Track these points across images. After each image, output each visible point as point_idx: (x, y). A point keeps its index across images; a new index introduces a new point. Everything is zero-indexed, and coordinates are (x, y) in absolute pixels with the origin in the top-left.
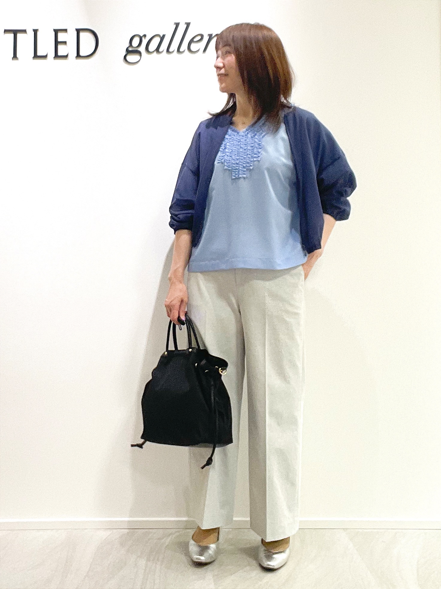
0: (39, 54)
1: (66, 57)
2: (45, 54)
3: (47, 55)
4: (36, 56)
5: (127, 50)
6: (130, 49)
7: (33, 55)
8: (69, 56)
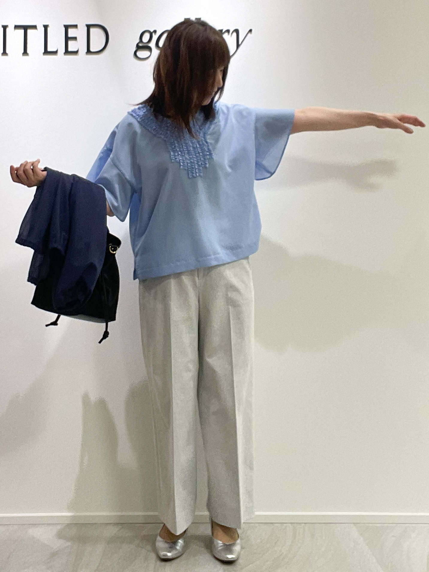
0: (49, 50)
2: (55, 50)
3: (57, 50)
4: (46, 52)
5: (137, 45)
6: (140, 45)
7: (43, 51)
8: (80, 52)
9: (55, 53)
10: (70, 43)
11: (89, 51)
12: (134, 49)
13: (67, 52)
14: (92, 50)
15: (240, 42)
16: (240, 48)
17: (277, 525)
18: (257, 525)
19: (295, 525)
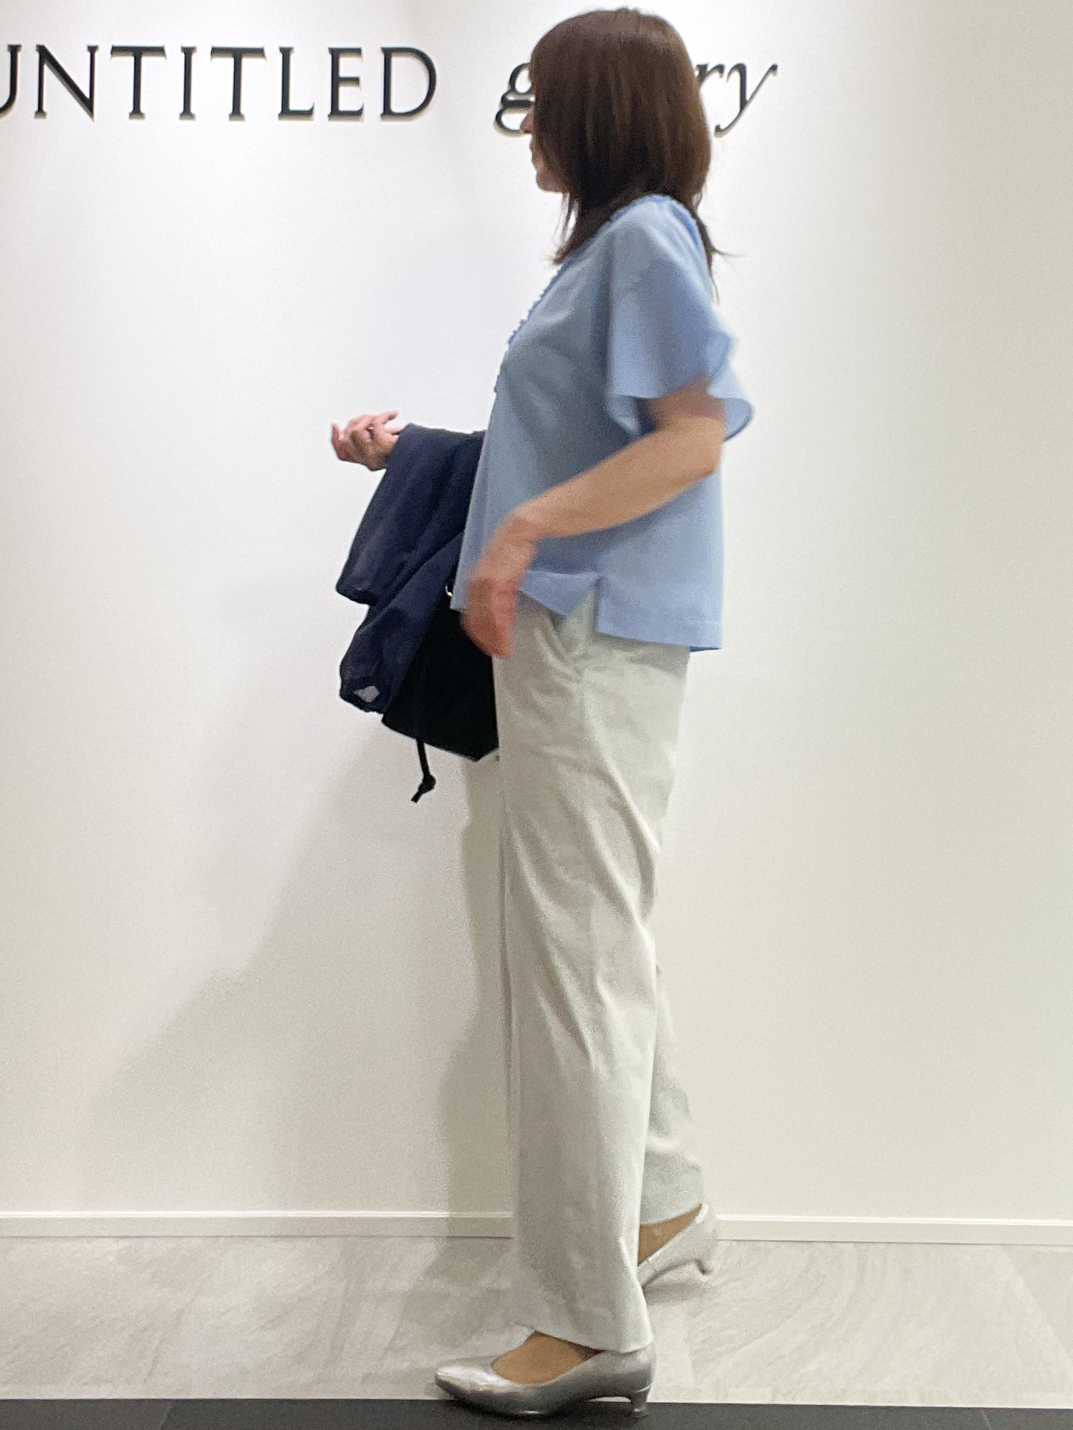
0: (293, 107)
1: (357, 114)
2: (307, 108)
3: (312, 108)
4: (286, 112)
5: (504, 99)
6: (511, 98)
7: (279, 110)
8: (366, 112)
9: (308, 114)
10: (343, 90)
11: (387, 112)
12: (497, 107)
13: (335, 112)
14: (395, 108)
15: (748, 96)
16: (749, 109)
17: (822, 1246)
18: (771, 1245)
19: (863, 1247)
